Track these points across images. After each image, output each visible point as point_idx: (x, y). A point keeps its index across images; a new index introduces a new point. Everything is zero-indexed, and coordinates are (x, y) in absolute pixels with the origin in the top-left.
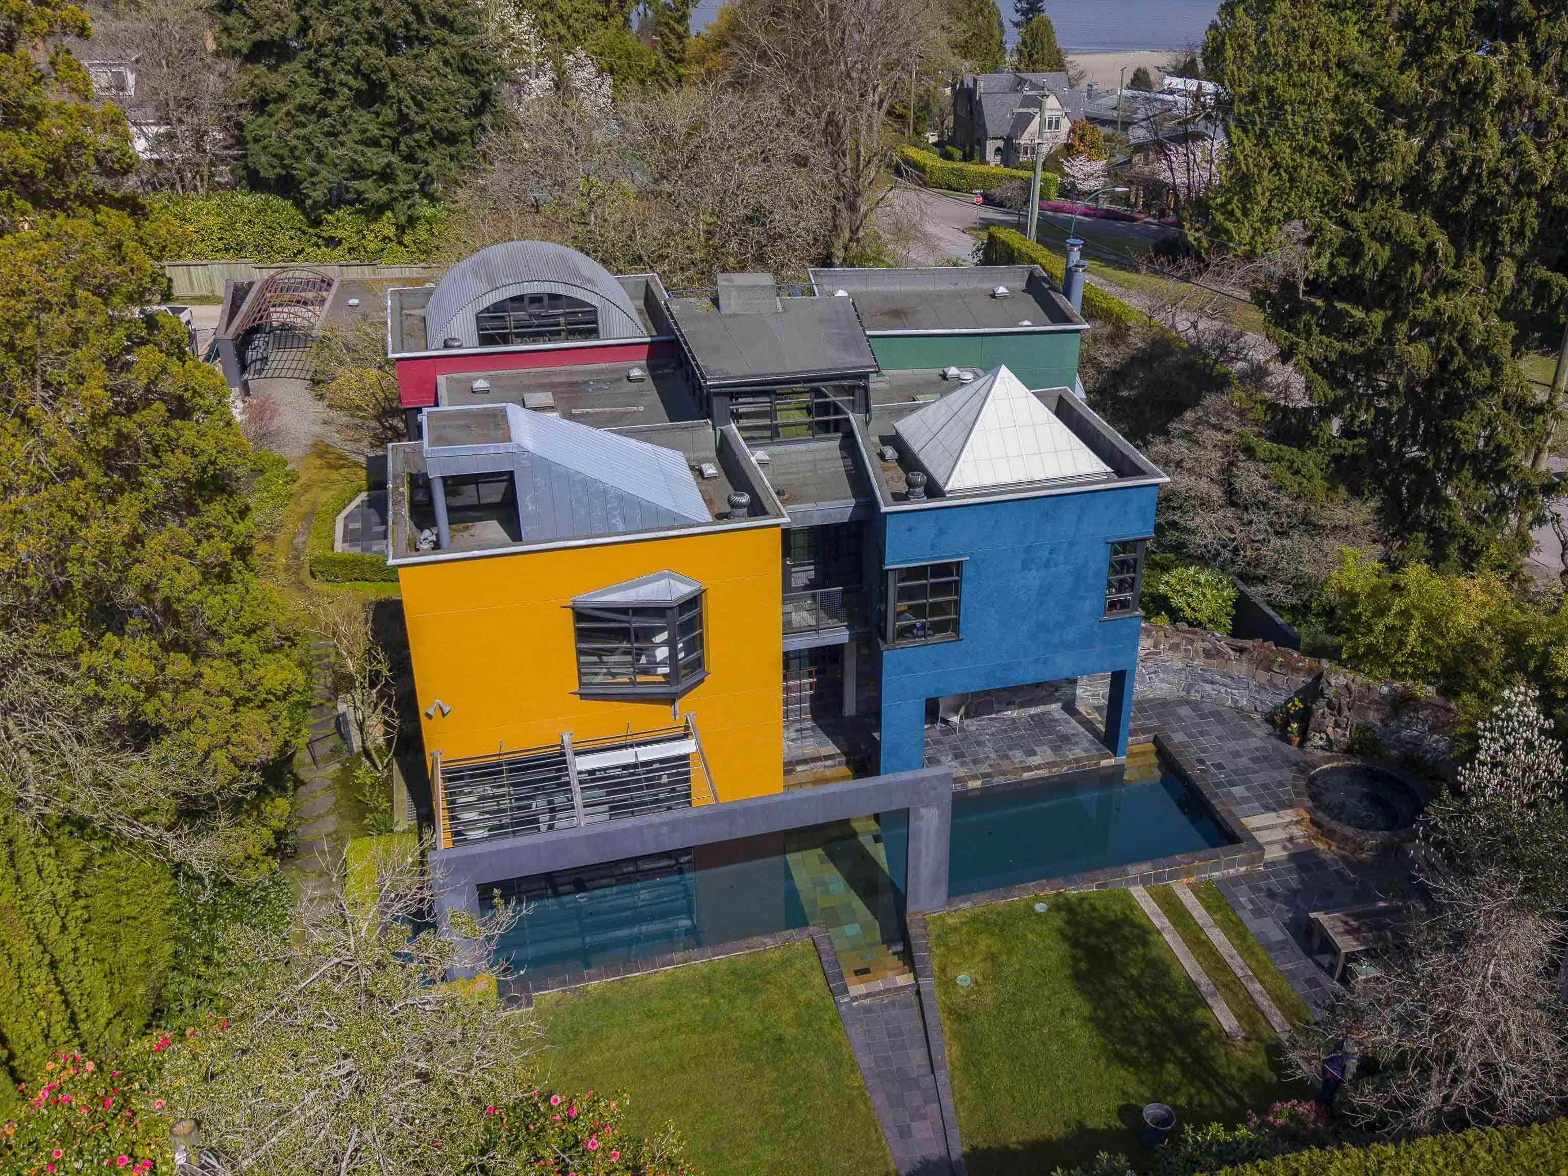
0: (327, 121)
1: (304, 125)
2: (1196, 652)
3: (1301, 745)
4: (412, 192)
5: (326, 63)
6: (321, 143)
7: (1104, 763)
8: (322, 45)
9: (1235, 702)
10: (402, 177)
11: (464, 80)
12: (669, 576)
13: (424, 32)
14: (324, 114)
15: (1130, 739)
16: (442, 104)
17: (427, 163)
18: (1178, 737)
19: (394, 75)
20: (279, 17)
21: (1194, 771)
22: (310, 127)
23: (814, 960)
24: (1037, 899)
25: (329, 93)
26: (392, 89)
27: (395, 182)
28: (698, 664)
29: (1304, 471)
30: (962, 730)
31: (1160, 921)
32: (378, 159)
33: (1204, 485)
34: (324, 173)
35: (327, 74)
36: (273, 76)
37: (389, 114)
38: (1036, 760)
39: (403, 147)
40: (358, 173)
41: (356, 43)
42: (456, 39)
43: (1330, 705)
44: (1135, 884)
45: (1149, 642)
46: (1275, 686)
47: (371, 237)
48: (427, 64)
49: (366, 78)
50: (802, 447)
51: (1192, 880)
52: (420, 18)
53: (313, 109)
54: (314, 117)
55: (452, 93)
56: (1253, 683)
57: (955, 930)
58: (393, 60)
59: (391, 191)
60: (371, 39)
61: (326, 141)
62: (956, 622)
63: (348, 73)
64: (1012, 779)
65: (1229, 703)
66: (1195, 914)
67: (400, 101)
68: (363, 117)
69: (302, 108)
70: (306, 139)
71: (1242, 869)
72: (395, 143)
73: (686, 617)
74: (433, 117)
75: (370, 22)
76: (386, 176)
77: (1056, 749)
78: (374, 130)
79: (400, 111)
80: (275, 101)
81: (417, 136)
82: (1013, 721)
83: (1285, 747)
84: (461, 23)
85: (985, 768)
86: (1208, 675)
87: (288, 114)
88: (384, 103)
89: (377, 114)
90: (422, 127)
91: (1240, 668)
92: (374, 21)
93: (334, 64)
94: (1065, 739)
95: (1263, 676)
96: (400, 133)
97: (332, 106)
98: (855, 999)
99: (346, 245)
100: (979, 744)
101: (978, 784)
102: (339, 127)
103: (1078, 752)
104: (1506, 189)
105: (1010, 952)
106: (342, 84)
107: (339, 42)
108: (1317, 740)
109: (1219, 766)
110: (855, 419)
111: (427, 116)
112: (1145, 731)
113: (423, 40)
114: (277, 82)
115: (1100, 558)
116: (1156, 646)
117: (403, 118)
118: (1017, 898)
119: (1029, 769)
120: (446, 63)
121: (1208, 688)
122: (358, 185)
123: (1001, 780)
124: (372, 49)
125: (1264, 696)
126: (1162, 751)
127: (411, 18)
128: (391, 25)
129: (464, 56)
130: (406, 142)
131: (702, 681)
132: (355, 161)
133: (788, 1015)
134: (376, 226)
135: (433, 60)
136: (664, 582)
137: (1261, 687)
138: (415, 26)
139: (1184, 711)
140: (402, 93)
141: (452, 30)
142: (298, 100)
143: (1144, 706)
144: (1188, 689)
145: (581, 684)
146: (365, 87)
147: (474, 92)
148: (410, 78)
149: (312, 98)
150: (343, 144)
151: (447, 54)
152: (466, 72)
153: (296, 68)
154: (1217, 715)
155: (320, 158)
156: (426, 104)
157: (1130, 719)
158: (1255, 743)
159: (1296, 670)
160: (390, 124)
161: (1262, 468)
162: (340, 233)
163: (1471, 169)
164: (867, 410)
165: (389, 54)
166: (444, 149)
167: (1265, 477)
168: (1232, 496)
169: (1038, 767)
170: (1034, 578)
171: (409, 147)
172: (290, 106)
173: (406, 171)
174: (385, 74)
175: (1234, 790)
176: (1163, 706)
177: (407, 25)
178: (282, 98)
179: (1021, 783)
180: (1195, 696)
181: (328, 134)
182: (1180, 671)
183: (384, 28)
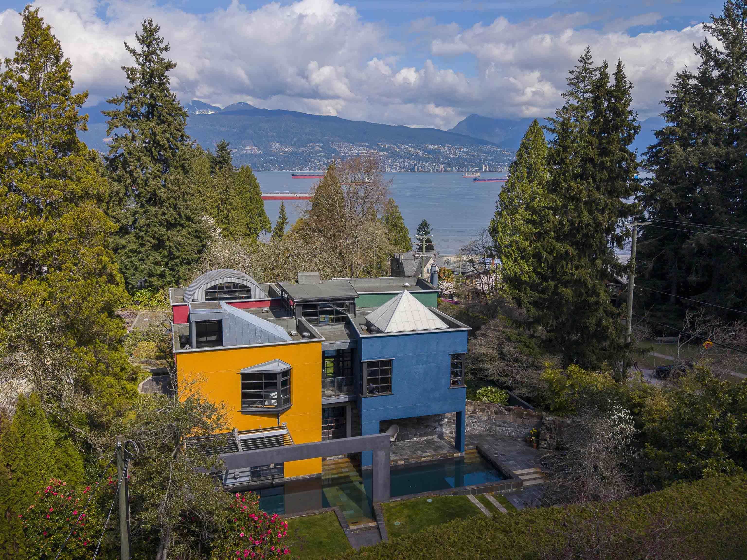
0: (140, 255)
1: (131, 257)
2: (492, 413)
3: (538, 447)
4: (172, 282)
5: (142, 234)
6: (137, 263)
7: (455, 455)
8: (141, 227)
9: (509, 434)
10: (168, 276)
11: (195, 241)
12: (278, 361)
13: (182, 222)
14: (140, 252)
15: (466, 447)
16: (187, 249)
17: (178, 271)
18: (486, 446)
19: (169, 239)
20: (126, 217)
21: (493, 457)
22: (134, 258)
23: (335, 518)
24: (428, 497)
25: (142, 245)
26: (167, 243)
27: (165, 278)
28: (288, 401)
29: (531, 346)
30: (396, 445)
31: (480, 505)
32: (159, 270)
33: (490, 351)
34: (137, 275)
35: (142, 237)
36: (121, 240)
37: (165, 253)
38: (427, 454)
39: (170, 265)
40: (151, 275)
41: (155, 226)
42: (194, 225)
43: (547, 428)
44: (469, 494)
45: (471, 408)
46: (525, 425)
47: (153, 300)
48: (182, 234)
49: (158, 239)
50: (329, 327)
51: (493, 493)
52: (181, 217)
53: (135, 251)
54: (135, 254)
55: (191, 245)
56: (516, 424)
57: (393, 508)
58: (169, 232)
59: (163, 281)
60: (161, 225)
61: (139, 263)
62: (391, 386)
63: (151, 237)
64: (417, 461)
65: (507, 435)
66: (495, 504)
67: (170, 247)
68: (155, 254)
69: (131, 251)
70: (132, 262)
71: (514, 489)
72: (167, 264)
73: (285, 378)
74: (182, 253)
75: (161, 218)
76: (162, 276)
77: (435, 451)
78: (159, 258)
79: (170, 251)
80: (121, 248)
81: (176, 261)
82: (417, 442)
83: (531, 449)
84: (196, 219)
85: (406, 457)
86: (497, 423)
87: (126, 253)
88: (164, 249)
89: (160, 253)
90: (178, 258)
91: (510, 418)
92: (163, 217)
93: (145, 234)
94: (440, 447)
95: (520, 420)
96: (169, 260)
97: (143, 250)
98: (352, 531)
99: (143, 304)
100: (403, 449)
101: (402, 462)
102: (145, 258)
103: (445, 451)
104: (592, 229)
105: (417, 515)
106: (148, 241)
107: (148, 226)
108: (543, 444)
109: (504, 455)
110: (350, 316)
111: (181, 253)
112: (472, 444)
113: (182, 225)
114: (123, 242)
115: (447, 361)
116: (475, 409)
117: (171, 253)
118: (419, 497)
119: (424, 457)
120: (189, 233)
121: (498, 428)
122: (151, 279)
123: (412, 461)
124: (161, 228)
125: (521, 430)
126: (479, 451)
127: (177, 217)
128: (169, 219)
129: (196, 231)
130: (171, 263)
131: (289, 408)
132: (150, 270)
133: (325, 535)
134: (156, 296)
135: (184, 232)
136: (276, 364)
137: (519, 426)
138: (178, 219)
139: (489, 438)
140: (171, 244)
141: (192, 222)
142: (130, 248)
143: (471, 436)
144: (490, 429)
145: (242, 408)
146: (157, 242)
147: (199, 244)
148: (175, 238)
149: (135, 247)
150: (146, 264)
151: (190, 230)
152: (197, 237)
153: (131, 237)
154: (503, 440)
155: (136, 269)
156: (180, 248)
157: (465, 441)
158: (518, 448)
159: (532, 416)
160: (165, 257)
161: (514, 345)
162: (141, 299)
163: (579, 224)
164: (355, 313)
165: (167, 231)
166: (186, 267)
167: (515, 348)
168: (503, 356)
169: (427, 456)
170: (421, 368)
171: (173, 265)
172: (127, 250)
173: (170, 274)
174: (165, 237)
175: (510, 462)
176: (480, 436)
177: (175, 219)
178: (124, 247)
179: (421, 463)
180: (493, 433)
181: (140, 260)
182: (486, 421)
183: (166, 221)
